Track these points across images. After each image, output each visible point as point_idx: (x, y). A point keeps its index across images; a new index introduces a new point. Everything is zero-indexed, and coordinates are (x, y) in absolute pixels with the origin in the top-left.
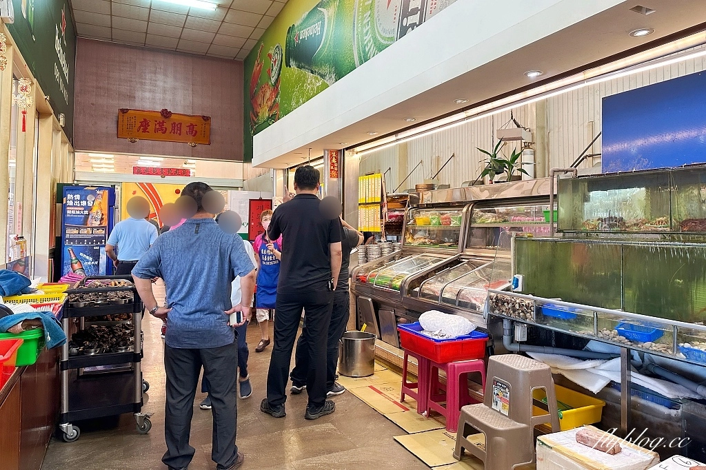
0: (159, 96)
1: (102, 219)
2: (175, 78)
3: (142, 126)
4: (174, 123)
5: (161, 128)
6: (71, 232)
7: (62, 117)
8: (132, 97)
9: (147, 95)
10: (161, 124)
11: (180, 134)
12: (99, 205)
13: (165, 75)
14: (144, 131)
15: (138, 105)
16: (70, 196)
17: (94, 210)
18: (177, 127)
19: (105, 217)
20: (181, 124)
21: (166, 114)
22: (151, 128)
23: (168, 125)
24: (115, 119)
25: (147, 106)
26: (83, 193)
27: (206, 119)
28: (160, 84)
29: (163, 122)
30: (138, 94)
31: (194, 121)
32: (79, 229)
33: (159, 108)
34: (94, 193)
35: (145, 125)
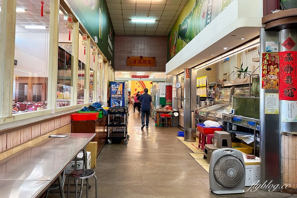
0: (139, 51)
1: (121, 92)
2: (144, 45)
3: (134, 62)
4: (144, 60)
5: (140, 62)
6: (113, 96)
7: (110, 62)
8: (131, 53)
9: (136, 51)
10: (140, 61)
11: (146, 64)
12: (120, 88)
13: (141, 44)
14: (135, 63)
15: (133, 55)
16: (112, 85)
17: (119, 90)
18: (145, 61)
19: (122, 91)
20: (146, 60)
21: (141, 57)
22: (137, 62)
23: (142, 61)
24: (126, 60)
25: (136, 55)
26: (116, 84)
27: (154, 58)
28: (140, 47)
29: (141, 60)
30: (133, 51)
31: (150, 59)
32: (115, 95)
33: (139, 56)
34: (118, 84)
35: (135, 61)
